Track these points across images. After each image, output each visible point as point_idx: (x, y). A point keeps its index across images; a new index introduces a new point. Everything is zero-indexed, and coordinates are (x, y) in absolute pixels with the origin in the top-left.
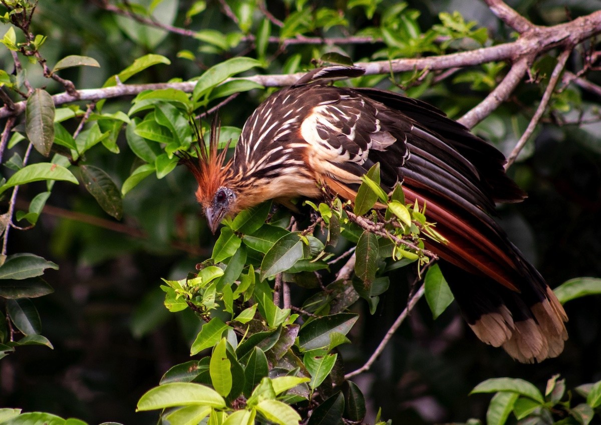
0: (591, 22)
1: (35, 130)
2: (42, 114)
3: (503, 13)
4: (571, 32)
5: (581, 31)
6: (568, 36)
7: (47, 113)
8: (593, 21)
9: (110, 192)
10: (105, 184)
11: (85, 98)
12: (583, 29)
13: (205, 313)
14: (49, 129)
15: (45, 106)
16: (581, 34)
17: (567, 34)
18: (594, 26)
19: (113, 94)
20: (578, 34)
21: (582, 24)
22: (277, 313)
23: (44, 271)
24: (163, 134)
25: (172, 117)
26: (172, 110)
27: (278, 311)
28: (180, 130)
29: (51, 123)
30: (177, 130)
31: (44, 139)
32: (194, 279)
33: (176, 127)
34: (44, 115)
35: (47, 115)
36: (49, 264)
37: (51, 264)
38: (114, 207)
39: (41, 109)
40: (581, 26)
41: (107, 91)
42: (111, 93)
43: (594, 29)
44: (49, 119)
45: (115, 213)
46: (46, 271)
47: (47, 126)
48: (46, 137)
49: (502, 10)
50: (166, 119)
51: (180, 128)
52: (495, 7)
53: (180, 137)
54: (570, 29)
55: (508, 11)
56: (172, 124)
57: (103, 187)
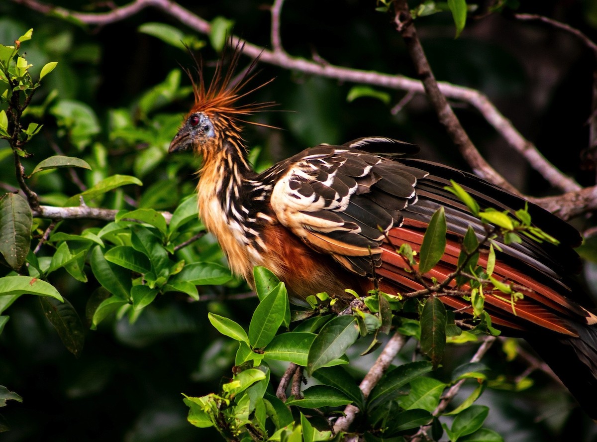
0: (583, 198)
1: (6, 239)
2: (15, 221)
3: (489, 177)
4: (562, 206)
5: (572, 206)
6: (558, 211)
7: (21, 220)
8: (585, 197)
9: (72, 324)
10: (67, 315)
11: (47, 215)
12: (575, 205)
13: (235, 431)
14: (23, 238)
15: (19, 213)
16: (572, 210)
17: (557, 207)
18: (586, 203)
19: (76, 215)
20: (569, 210)
21: (574, 199)
22: (316, 436)
23: (6, 403)
24: (136, 263)
25: (149, 244)
26: (150, 236)
27: (316, 433)
28: (156, 259)
29: (26, 232)
30: (154, 260)
31: (16, 250)
32: (230, 384)
33: (153, 256)
34: (17, 223)
35: (21, 223)
36: (11, 394)
37: (15, 395)
38: (74, 342)
39: (14, 216)
40: (572, 201)
41: (71, 211)
42: (74, 213)
43: (586, 206)
44: (24, 227)
45: (74, 350)
46: (8, 402)
47: (21, 235)
48: (18, 248)
49: (488, 173)
50: (142, 246)
51: (156, 257)
52: (480, 169)
53: (155, 268)
54: (561, 203)
55: (494, 176)
56: (149, 251)
57: (65, 318)
